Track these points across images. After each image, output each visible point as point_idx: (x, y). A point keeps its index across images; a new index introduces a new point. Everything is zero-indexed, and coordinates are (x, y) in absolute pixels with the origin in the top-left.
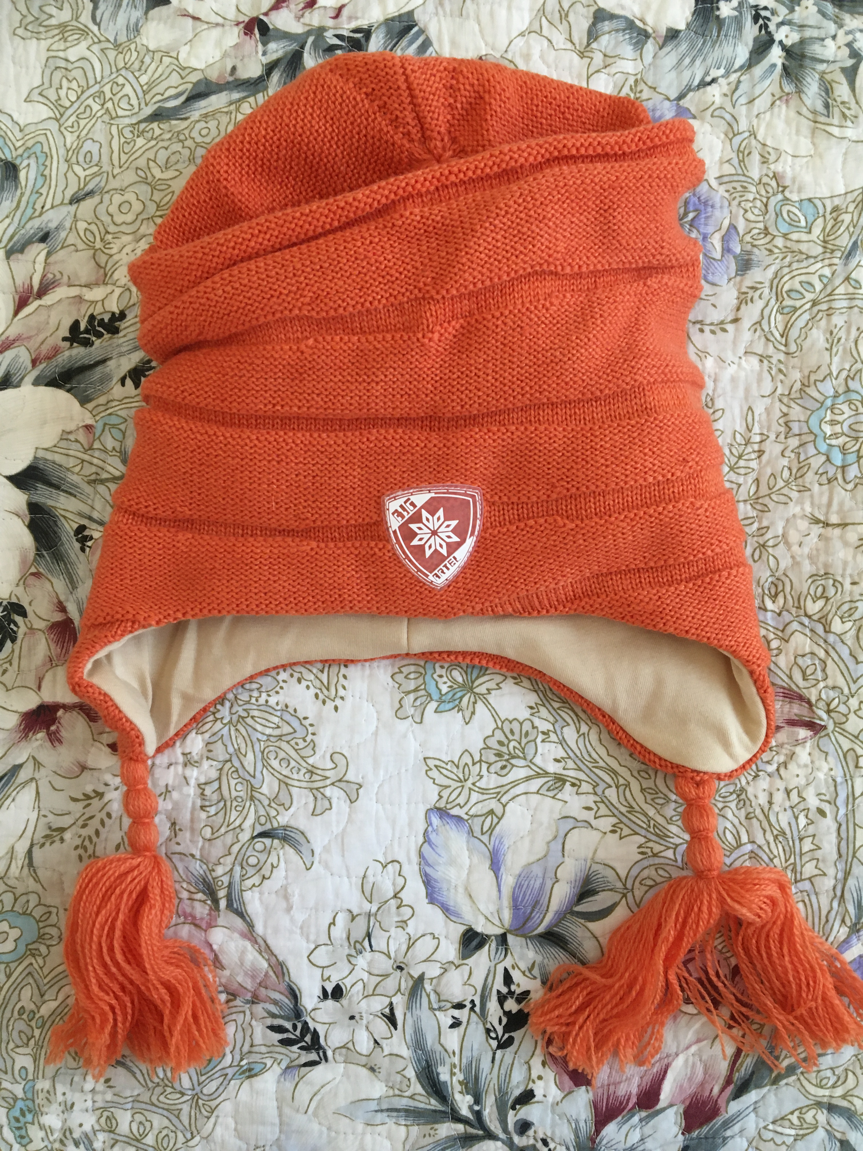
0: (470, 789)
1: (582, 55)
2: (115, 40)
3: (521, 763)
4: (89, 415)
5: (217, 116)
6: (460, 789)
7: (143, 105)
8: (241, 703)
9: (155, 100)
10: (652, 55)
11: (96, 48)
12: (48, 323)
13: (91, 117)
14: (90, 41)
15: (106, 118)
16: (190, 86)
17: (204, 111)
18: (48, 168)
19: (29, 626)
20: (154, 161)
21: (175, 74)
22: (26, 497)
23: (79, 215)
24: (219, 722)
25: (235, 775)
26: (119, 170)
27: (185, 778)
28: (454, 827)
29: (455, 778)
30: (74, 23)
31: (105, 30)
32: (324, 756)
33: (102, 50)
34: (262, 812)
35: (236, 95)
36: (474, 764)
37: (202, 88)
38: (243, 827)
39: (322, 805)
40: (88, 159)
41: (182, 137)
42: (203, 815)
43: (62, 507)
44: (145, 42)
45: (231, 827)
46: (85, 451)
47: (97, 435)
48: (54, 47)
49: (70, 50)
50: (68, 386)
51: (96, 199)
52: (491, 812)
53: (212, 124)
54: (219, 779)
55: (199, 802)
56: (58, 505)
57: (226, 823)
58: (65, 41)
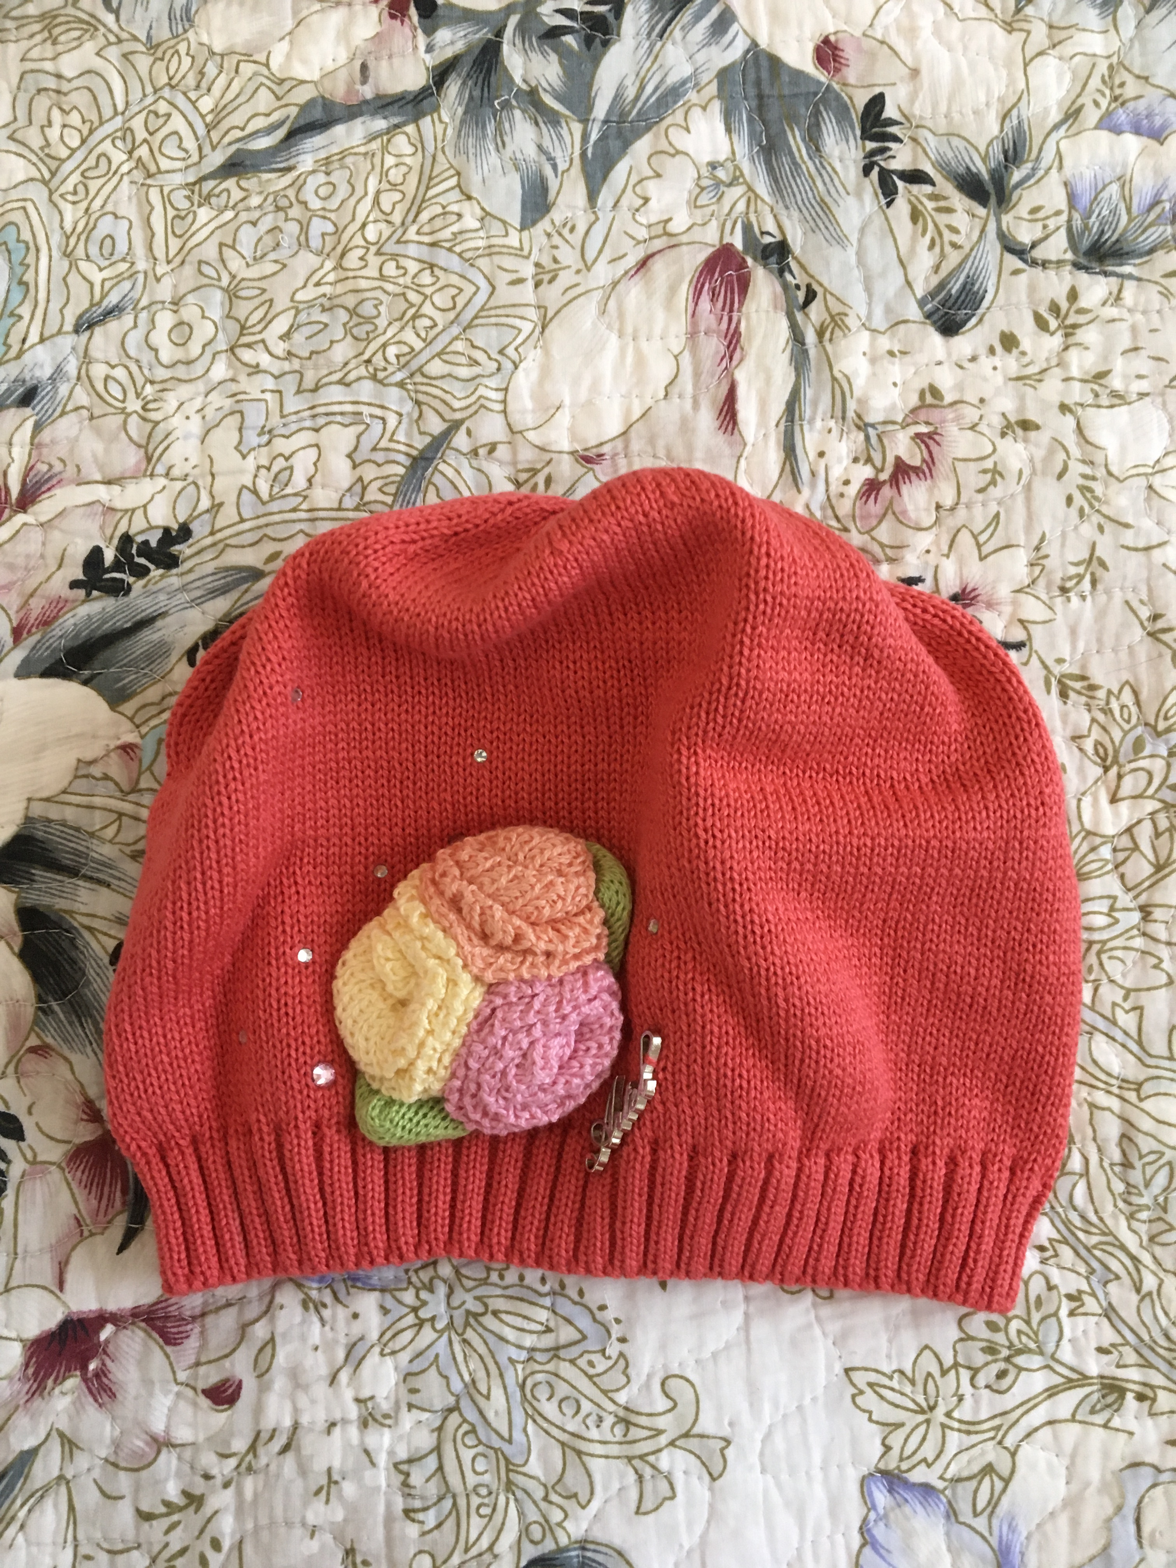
0: (943, 1426)
1: (1009, 27)
2: (149, 37)
3: (1036, 1361)
4: (127, 725)
5: (349, 160)
6: (923, 1428)
7: (207, 149)
8: (470, 1284)
9: (227, 140)
10: (1133, 24)
11: (113, 53)
12: (42, 556)
13: (111, 172)
14: (102, 41)
15: (138, 175)
16: (293, 111)
17: (323, 154)
18: (32, 270)
19: (29, 1156)
20: (233, 247)
21: (263, 92)
22: (14, 896)
23: (96, 352)
24: (427, 1328)
25: (470, 1441)
26: (168, 268)
27: (367, 1452)
28: (919, 1508)
29: (912, 1406)
30: (70, 10)
31: (128, 22)
32: (647, 1385)
33: (125, 56)
34: (533, 1515)
35: (380, 124)
36: (944, 1373)
37: (317, 114)
38: (497, 1549)
39: (655, 1490)
40: (106, 251)
41: (283, 203)
42: (412, 1530)
43: (83, 909)
44: (205, 39)
45: (474, 1552)
46: (124, 794)
47: (146, 763)
48: (35, 54)
49: (65, 59)
50: (87, 673)
51: (128, 320)
52: (989, 1469)
53: (339, 177)
54: (438, 1449)
55: (399, 1503)
56: (77, 907)
57: (461, 1545)
58: (55, 43)
